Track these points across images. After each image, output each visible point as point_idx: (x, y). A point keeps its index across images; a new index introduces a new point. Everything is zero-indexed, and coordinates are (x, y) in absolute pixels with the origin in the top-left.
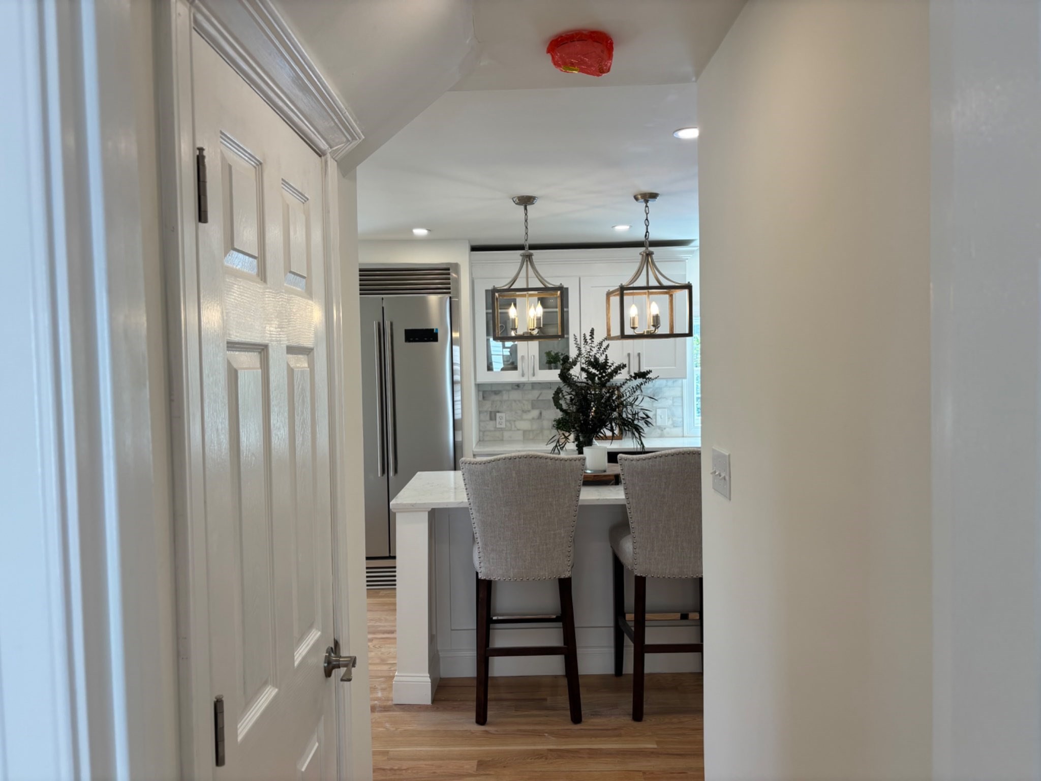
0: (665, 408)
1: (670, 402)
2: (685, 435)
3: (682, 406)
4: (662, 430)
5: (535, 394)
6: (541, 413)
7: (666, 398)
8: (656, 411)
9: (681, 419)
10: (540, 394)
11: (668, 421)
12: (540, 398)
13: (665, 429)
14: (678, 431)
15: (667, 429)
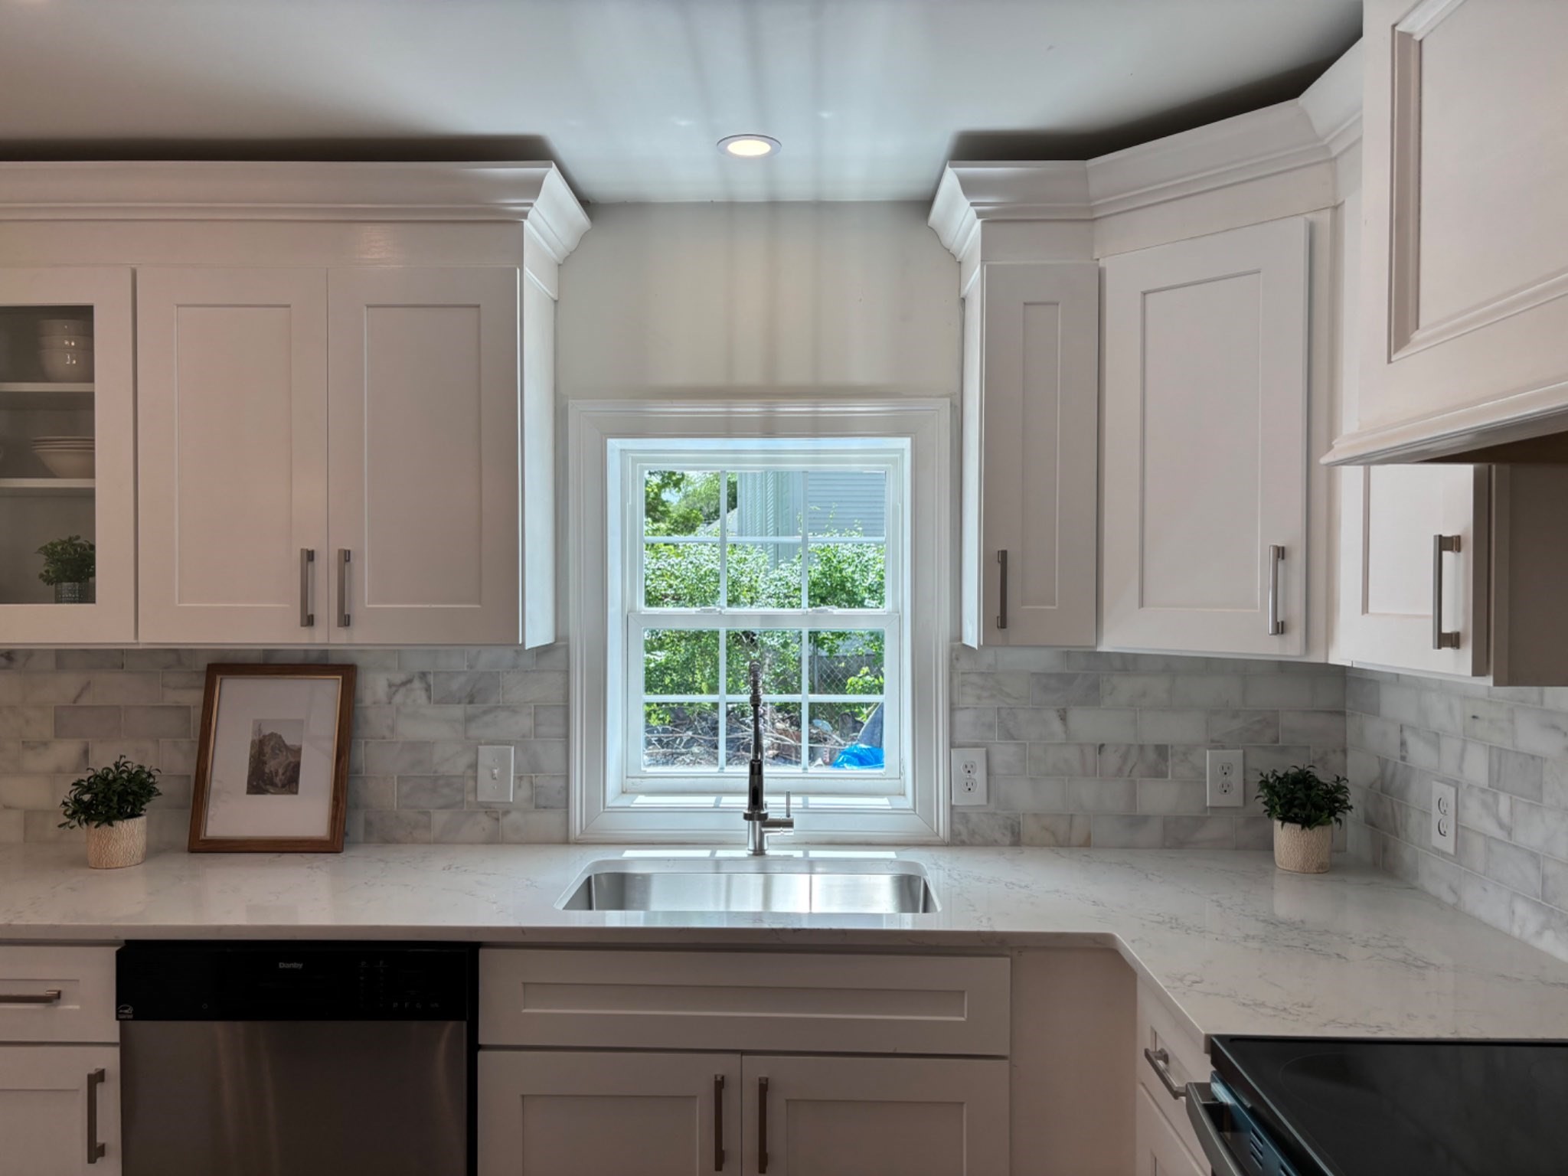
0: (508, 743)
1: (525, 723)
2: (572, 838)
3: (567, 736)
4: (497, 819)
5: (68, 684)
6: (86, 753)
7: (513, 710)
8: (477, 752)
9: (560, 783)
10: (86, 687)
11: (518, 787)
12: (85, 701)
13: (506, 813)
14: (550, 820)
15: (514, 816)
